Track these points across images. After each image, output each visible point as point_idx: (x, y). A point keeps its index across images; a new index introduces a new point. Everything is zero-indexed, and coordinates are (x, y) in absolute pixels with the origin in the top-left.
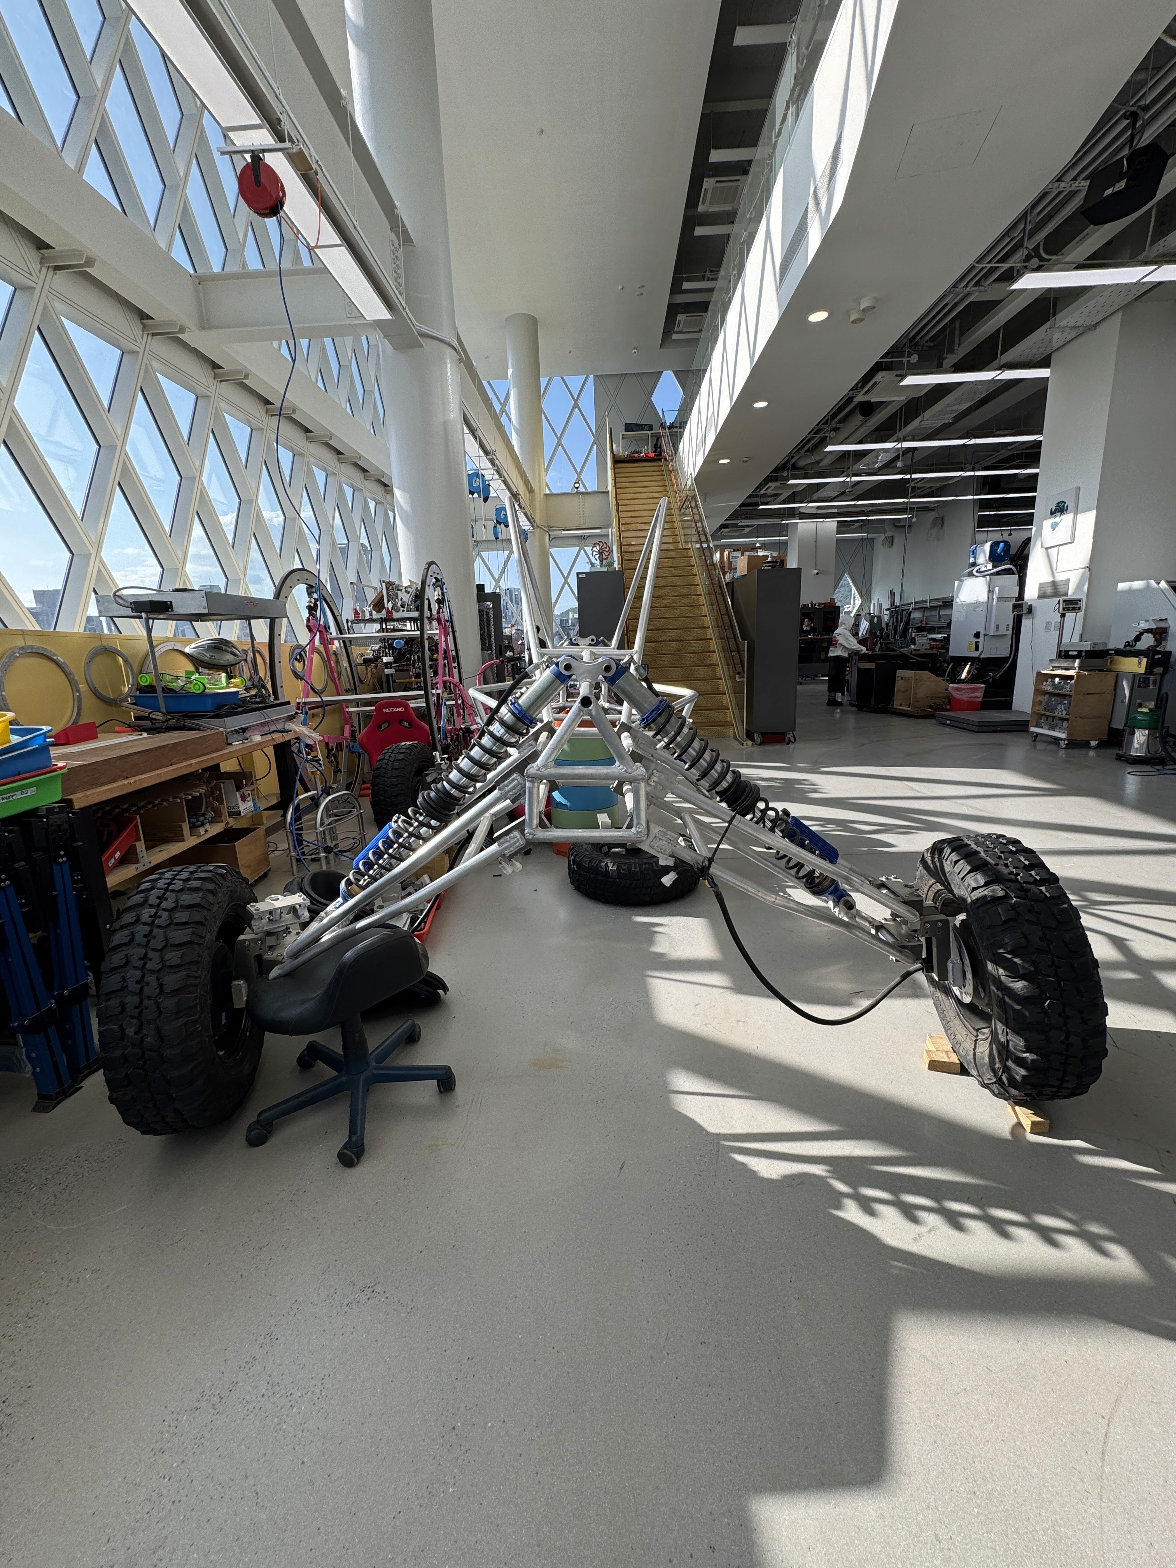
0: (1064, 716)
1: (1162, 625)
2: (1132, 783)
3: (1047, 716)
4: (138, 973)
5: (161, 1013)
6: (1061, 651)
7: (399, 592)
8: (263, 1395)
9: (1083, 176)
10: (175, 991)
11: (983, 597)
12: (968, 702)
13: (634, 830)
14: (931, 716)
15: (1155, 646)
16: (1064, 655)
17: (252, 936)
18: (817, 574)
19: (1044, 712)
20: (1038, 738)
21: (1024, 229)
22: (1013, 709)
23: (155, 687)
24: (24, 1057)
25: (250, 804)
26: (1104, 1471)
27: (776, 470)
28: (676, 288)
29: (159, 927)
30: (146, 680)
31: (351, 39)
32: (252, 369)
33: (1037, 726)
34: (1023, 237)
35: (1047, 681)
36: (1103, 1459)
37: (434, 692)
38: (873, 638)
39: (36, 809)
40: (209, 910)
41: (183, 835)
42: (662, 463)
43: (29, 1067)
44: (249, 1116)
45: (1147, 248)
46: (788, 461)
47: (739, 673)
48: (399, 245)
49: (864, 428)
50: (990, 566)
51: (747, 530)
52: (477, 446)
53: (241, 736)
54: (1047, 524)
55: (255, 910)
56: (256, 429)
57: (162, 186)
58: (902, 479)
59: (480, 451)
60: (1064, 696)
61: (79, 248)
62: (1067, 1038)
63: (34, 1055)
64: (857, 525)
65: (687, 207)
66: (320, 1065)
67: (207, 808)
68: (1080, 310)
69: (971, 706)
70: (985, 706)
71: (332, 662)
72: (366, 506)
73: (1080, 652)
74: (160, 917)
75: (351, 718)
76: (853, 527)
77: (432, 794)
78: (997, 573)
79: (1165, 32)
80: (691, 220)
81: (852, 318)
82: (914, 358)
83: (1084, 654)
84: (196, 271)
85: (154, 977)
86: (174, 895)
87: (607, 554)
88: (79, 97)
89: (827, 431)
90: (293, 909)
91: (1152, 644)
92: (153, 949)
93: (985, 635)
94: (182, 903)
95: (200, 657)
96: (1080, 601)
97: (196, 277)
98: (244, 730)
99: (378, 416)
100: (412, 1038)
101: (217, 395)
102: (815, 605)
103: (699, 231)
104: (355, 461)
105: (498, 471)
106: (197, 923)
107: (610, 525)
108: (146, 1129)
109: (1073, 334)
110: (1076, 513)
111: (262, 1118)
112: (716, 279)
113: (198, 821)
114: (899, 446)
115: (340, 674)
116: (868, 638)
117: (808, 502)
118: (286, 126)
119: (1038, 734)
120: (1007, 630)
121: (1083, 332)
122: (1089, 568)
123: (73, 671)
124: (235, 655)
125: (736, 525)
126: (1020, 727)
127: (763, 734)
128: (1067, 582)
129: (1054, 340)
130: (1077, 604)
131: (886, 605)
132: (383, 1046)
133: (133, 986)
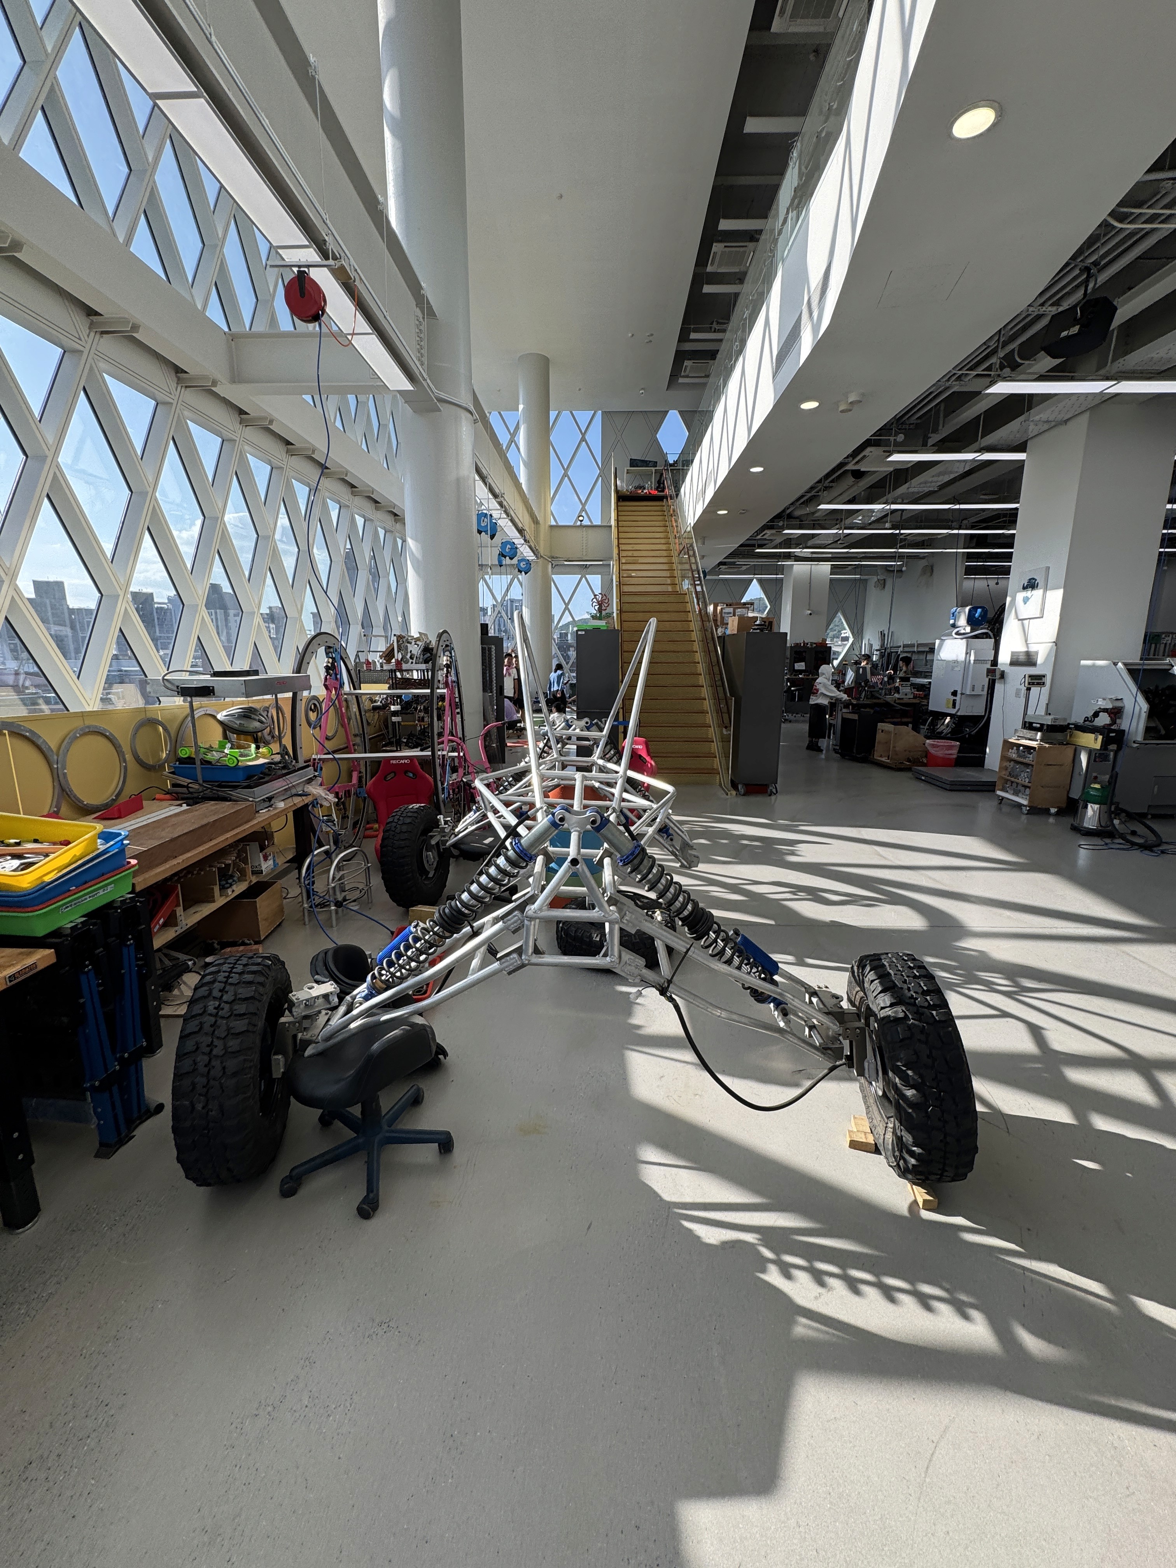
0: (1026, 784)
1: (1118, 704)
2: (1083, 856)
3: (1012, 782)
4: (206, 1058)
5: (223, 1091)
6: (1025, 722)
7: (409, 645)
8: (307, 1406)
9: (1050, 302)
10: (235, 1074)
11: (962, 657)
12: (943, 758)
13: (608, 958)
14: (908, 769)
15: (1111, 725)
16: (1028, 726)
17: (291, 1019)
18: (810, 614)
19: (1009, 778)
20: (1003, 802)
21: (999, 340)
22: (985, 767)
23: (194, 759)
24: (92, 1112)
25: (270, 862)
26: (925, 1481)
27: (772, 520)
28: (683, 337)
29: (222, 1018)
30: (184, 753)
31: (388, 126)
32: (275, 415)
33: (1004, 790)
34: (997, 346)
35: (1012, 749)
36: (926, 1472)
37: (440, 753)
38: (858, 688)
39: (113, 901)
40: (260, 1001)
41: (213, 897)
42: (664, 503)
43: (95, 1120)
44: (282, 1170)
45: (1109, 364)
46: (784, 511)
47: (726, 727)
48: (423, 318)
49: (855, 488)
50: (968, 629)
51: (744, 568)
52: (486, 490)
53: (267, 804)
54: (1020, 596)
55: (296, 999)
56: (276, 468)
57: (201, 245)
58: (892, 533)
59: (490, 495)
60: (1027, 765)
61: (126, 316)
62: (945, 1137)
63: (99, 1110)
64: (850, 568)
65: (697, 265)
66: (338, 1124)
67: (234, 868)
68: (1052, 409)
69: (946, 763)
70: (960, 762)
71: (343, 709)
72: (376, 533)
73: (1042, 725)
74: (223, 1009)
75: (359, 765)
76: (847, 569)
77: (447, 911)
78: (976, 637)
79: (1109, 215)
80: (700, 278)
81: (842, 408)
82: (901, 438)
83: (1045, 728)
84: (230, 330)
85: (219, 1062)
86: (233, 988)
87: (606, 605)
88: (131, 170)
89: (820, 490)
90: (326, 996)
91: (1108, 723)
92: (218, 1038)
93: (962, 694)
94: (240, 996)
95: (231, 724)
96: (1044, 676)
97: (229, 334)
98: (270, 799)
99: (392, 448)
100: (417, 1100)
101: (242, 439)
102: (807, 644)
103: (707, 289)
104: (368, 495)
105: (506, 512)
106: (252, 1013)
107: (611, 558)
108: (200, 1181)
109: (1046, 427)
110: (1046, 589)
111: (294, 1173)
112: (724, 331)
113: (227, 883)
114: (888, 507)
115: (349, 719)
116: (853, 688)
117: (803, 548)
118: (331, 246)
119: (1003, 798)
120: (983, 691)
121: (1055, 426)
122: (1056, 643)
123: (122, 743)
124: (261, 722)
125: (734, 563)
126: (988, 788)
127: (746, 785)
128: (1037, 653)
129: (1030, 430)
130: (1041, 679)
131: (876, 646)
132: (394, 1110)
133: (202, 1069)
